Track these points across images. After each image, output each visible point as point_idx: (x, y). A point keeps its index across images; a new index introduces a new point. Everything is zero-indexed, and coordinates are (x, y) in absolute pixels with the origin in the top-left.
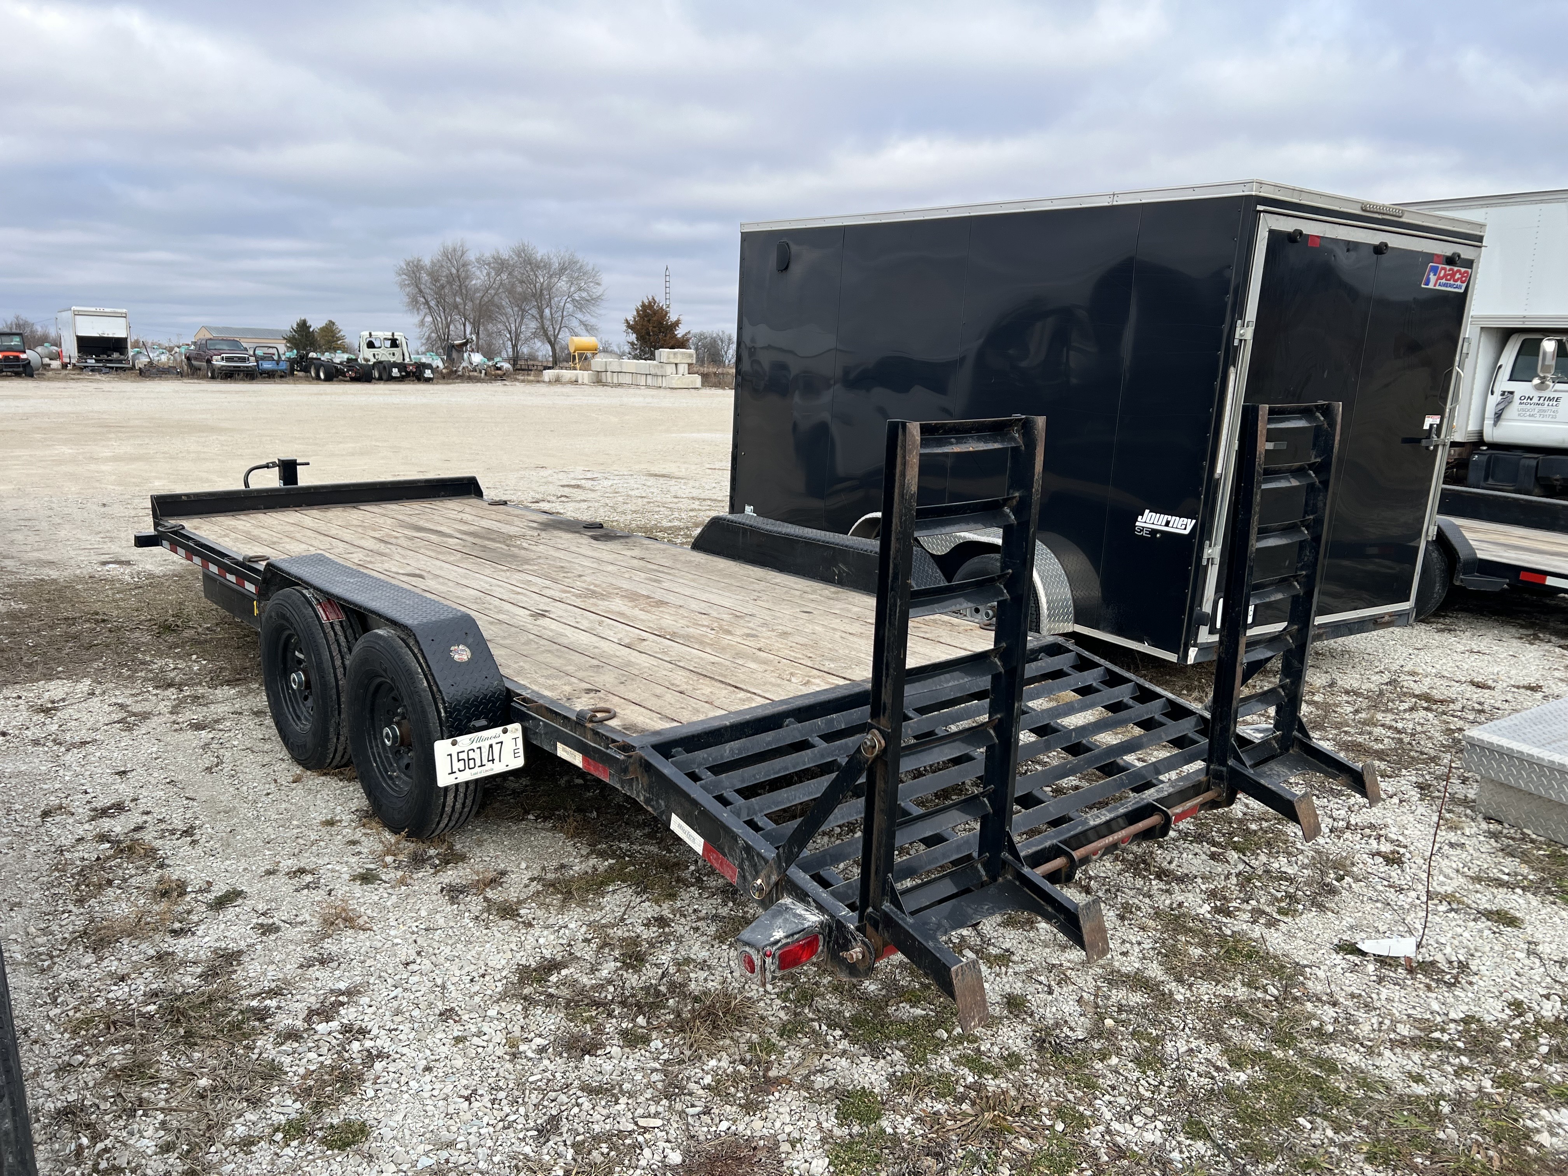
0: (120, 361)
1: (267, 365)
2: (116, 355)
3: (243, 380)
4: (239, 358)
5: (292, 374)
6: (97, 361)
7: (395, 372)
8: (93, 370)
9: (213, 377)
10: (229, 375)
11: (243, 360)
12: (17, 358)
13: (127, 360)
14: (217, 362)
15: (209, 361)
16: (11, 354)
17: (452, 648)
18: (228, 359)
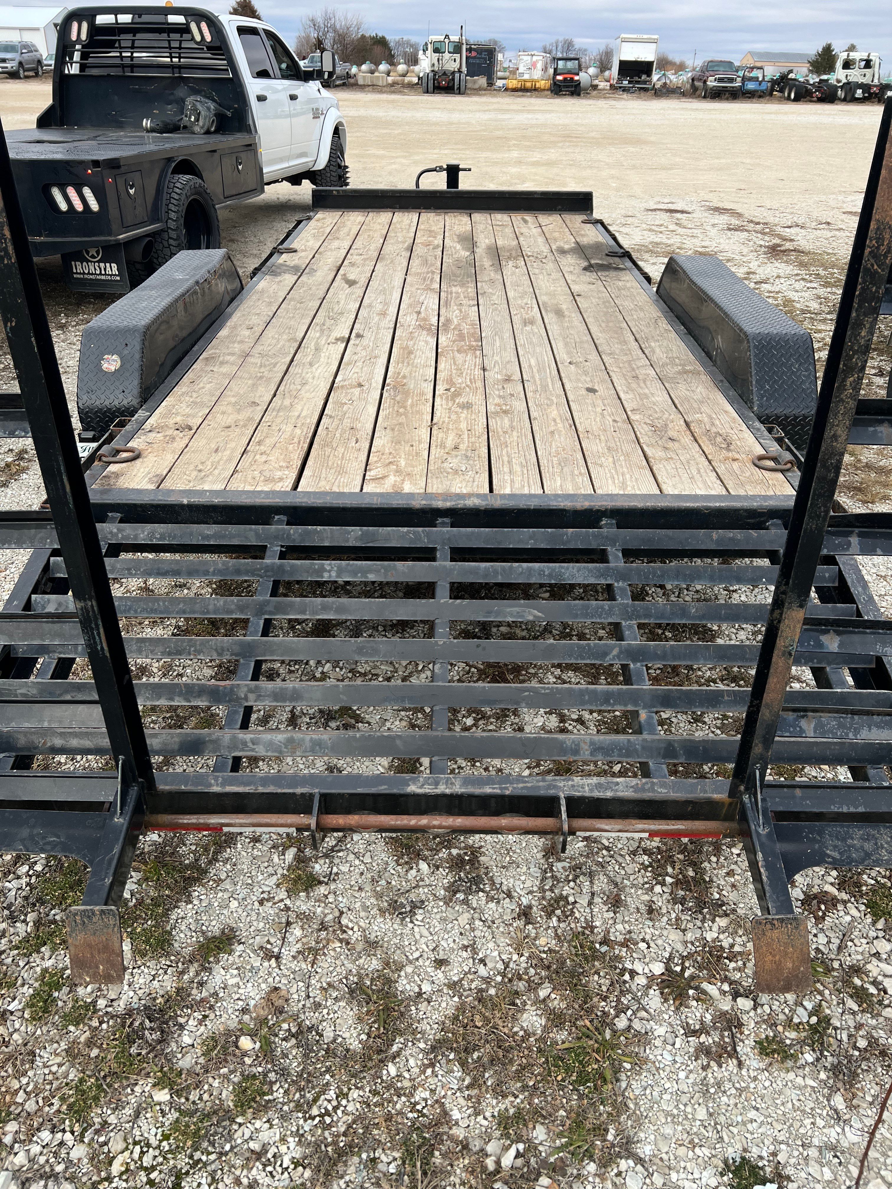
0: (645, 82)
1: (751, 86)
2: (644, 77)
3: (727, 99)
4: (729, 79)
5: (771, 94)
6: (630, 82)
7: (859, 93)
8: (625, 90)
9: (705, 97)
10: (717, 95)
11: (731, 80)
12: (572, 79)
13: (650, 81)
14: (711, 83)
15: (705, 82)
16: (569, 76)
17: (106, 357)
18: (720, 80)
